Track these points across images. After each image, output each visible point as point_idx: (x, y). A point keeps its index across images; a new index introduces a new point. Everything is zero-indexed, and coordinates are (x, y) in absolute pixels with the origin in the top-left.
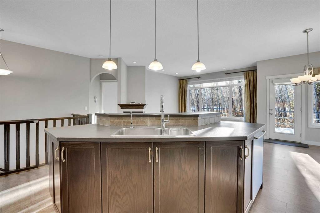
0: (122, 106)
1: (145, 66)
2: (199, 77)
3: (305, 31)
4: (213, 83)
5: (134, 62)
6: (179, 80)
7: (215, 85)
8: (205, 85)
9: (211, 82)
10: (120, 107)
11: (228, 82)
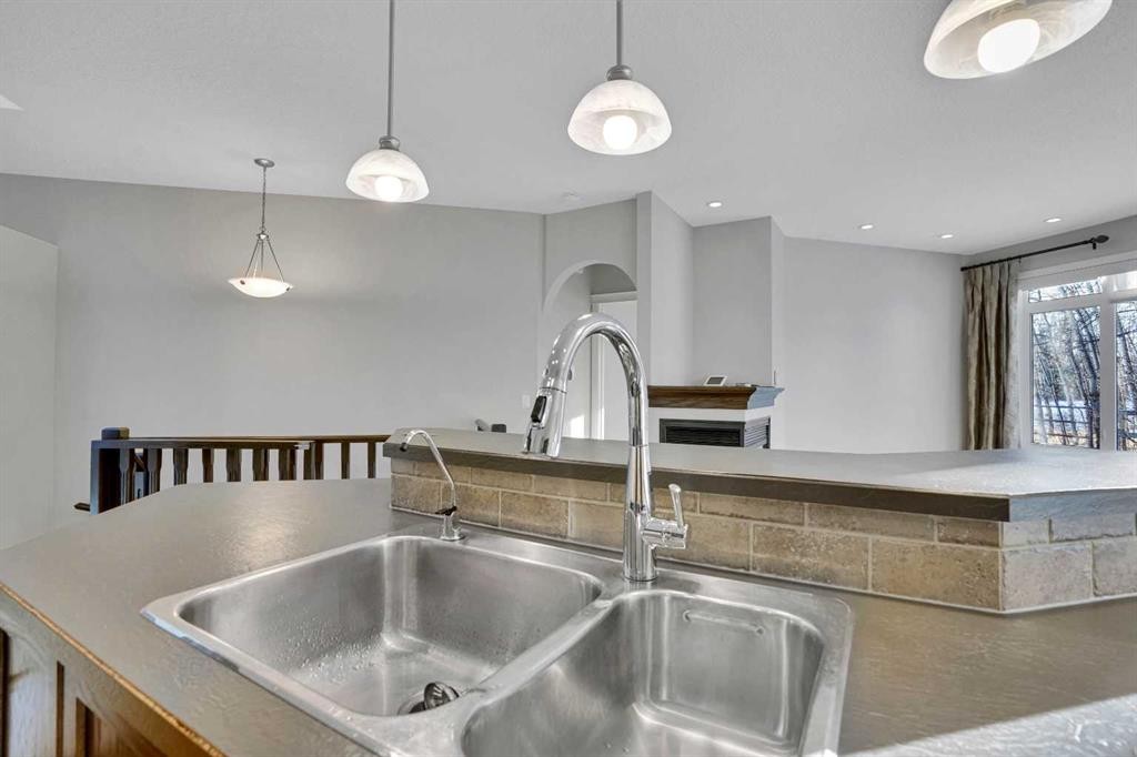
1: (769, 218)
2: (1097, 241)
5: (713, 205)
6: (963, 269)
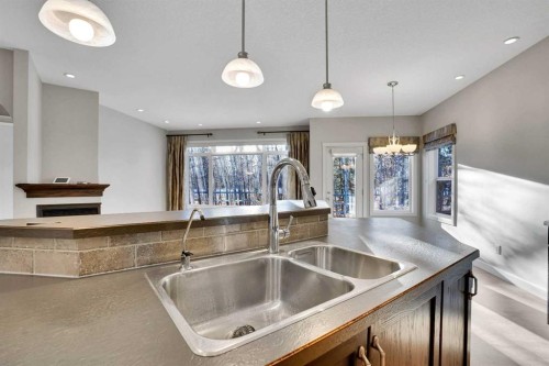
0: (31, 190)
1: (97, 93)
2: (209, 135)
3: (390, 84)
4: (234, 147)
5: (69, 76)
6: (167, 136)
7: (238, 151)
8: (220, 150)
9: (231, 144)
10: (23, 194)
11: (261, 147)
